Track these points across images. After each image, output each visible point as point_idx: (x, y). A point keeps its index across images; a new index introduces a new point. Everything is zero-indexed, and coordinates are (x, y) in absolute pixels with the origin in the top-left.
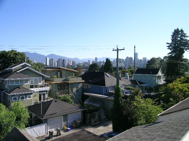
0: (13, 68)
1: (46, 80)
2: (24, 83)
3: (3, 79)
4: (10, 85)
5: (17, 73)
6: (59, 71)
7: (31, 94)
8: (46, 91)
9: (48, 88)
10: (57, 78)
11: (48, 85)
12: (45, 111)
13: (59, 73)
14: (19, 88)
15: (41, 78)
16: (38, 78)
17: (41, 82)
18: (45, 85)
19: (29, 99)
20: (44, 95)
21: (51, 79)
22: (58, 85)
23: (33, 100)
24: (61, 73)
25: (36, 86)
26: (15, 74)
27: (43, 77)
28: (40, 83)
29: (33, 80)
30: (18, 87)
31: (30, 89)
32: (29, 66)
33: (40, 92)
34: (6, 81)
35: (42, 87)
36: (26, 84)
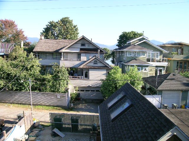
0: (131, 41)
2: (141, 55)
4: (127, 56)
5: (134, 45)
6: (180, 48)
7: (147, 66)
8: (164, 67)
9: (165, 64)
10: (177, 54)
11: (165, 61)
12: (160, 83)
13: (179, 50)
14: (136, 60)
15: (159, 53)
16: (156, 52)
17: (159, 57)
18: (163, 60)
19: (145, 71)
20: (161, 71)
23: (150, 72)
24: (182, 50)
25: (153, 61)
27: (161, 52)
29: (151, 54)
30: (134, 59)
32: (146, 40)
33: (156, 67)
34: (124, 51)
35: (160, 61)
36: (143, 56)
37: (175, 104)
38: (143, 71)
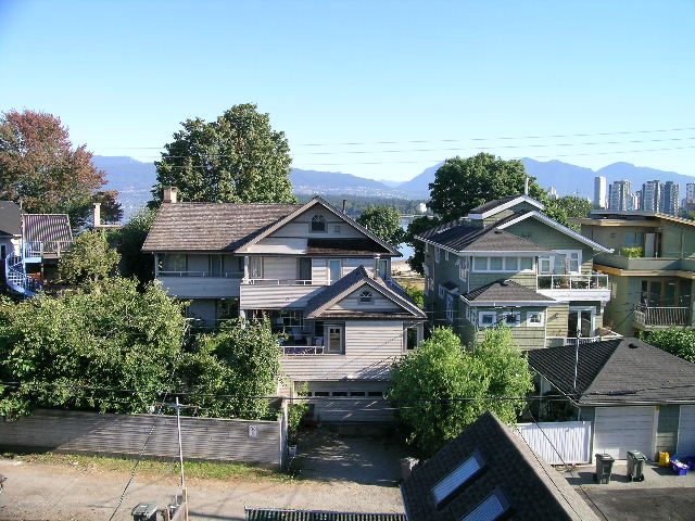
0: (485, 215)
1: (599, 263)
2: (519, 267)
3: (454, 252)
4: (474, 271)
5: (496, 233)
6: (651, 230)
7: (542, 308)
8: (597, 304)
9: (602, 294)
10: (643, 255)
11: (603, 283)
12: (588, 377)
13: (650, 238)
14: (502, 285)
15: (580, 253)
16: (569, 252)
17: (580, 267)
18: (593, 279)
19: (535, 324)
20: (586, 316)
21: (618, 259)
22: (644, 284)
23: (547, 329)
24: (660, 236)
25: (561, 283)
26: (490, 235)
27: (587, 251)
28: (574, 274)
29: (552, 260)
30: (497, 282)
31: (538, 291)
32: (537, 209)
33: (572, 303)
34: (463, 258)
35: (582, 285)
36: (527, 271)
37: (637, 454)
38: (529, 323)
